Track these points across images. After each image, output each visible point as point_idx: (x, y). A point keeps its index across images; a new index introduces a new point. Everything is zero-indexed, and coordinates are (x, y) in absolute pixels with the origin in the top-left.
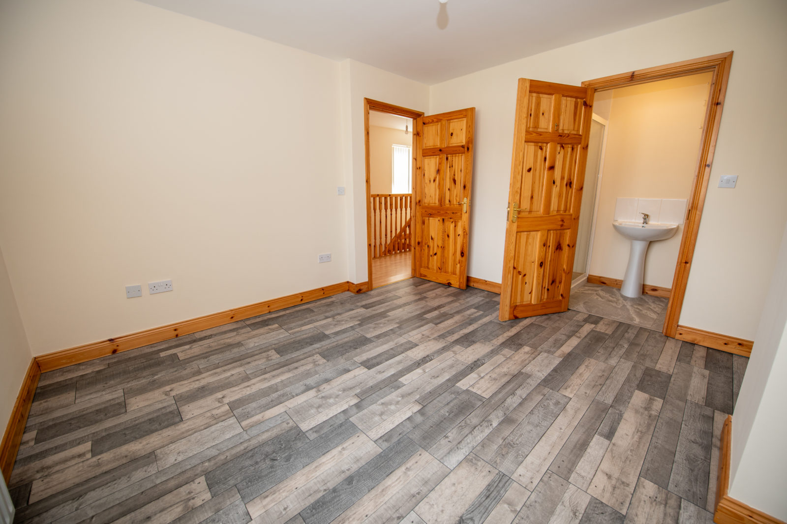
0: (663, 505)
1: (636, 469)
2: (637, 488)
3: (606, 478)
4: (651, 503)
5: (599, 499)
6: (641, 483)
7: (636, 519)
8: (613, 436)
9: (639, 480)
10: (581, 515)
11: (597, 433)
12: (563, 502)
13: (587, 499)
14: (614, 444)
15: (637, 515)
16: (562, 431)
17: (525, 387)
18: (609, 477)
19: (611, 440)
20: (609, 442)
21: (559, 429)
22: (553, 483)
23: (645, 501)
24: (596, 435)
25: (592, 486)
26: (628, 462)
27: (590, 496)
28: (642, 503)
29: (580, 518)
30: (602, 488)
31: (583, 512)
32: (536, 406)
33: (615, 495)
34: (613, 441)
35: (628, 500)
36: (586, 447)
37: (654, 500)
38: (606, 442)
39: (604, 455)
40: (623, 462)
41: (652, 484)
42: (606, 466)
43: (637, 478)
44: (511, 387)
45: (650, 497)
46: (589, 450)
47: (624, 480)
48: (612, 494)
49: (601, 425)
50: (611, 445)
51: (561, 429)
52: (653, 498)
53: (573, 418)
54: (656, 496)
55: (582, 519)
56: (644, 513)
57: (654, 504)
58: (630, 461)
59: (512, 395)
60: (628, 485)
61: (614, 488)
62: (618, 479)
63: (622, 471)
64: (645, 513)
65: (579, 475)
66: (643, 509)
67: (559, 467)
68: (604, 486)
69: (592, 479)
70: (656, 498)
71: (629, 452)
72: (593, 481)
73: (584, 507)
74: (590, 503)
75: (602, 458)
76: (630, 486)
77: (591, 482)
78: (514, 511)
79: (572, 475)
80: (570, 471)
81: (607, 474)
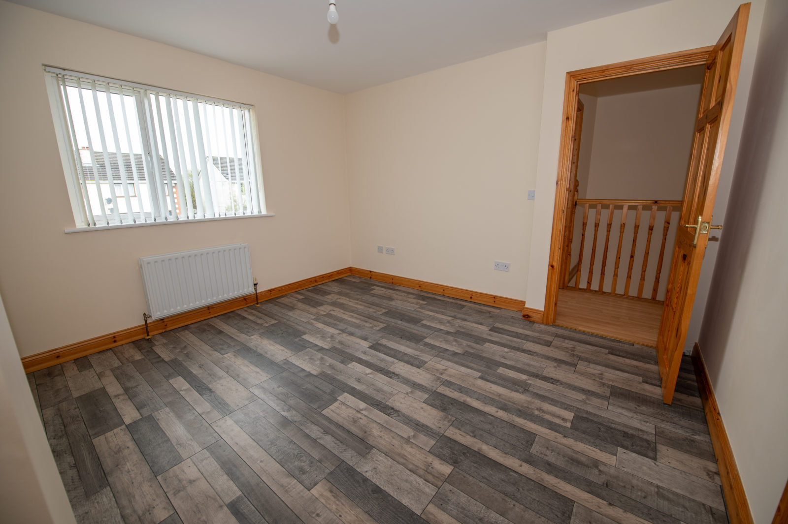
0: (141, 515)
1: (184, 512)
2: (168, 501)
3: (192, 478)
4: (149, 505)
5: (180, 464)
6: (169, 508)
7: (149, 484)
8: (232, 513)
9: (172, 508)
10: (176, 448)
11: (244, 496)
12: (191, 440)
13: (184, 456)
14: (221, 507)
15: (151, 486)
16: (259, 462)
17: (338, 445)
18: (191, 482)
19: (227, 506)
20: (227, 503)
21: (262, 459)
22: (209, 438)
23: (154, 500)
24: (240, 493)
25: (191, 464)
26: (195, 509)
27: (185, 459)
28: (155, 497)
29: (175, 447)
30: (185, 471)
31: (178, 450)
32: (302, 448)
33: (174, 478)
34: (225, 508)
35: (164, 487)
36: (230, 476)
37: (149, 509)
38: (228, 500)
39: (213, 489)
40: (197, 503)
41: (162, 520)
42: (203, 485)
43: (176, 508)
44: (340, 433)
45: (154, 507)
46: (225, 477)
47: (182, 494)
48: (177, 476)
49: (252, 507)
50: (222, 504)
51: (261, 462)
52: (152, 510)
53: (273, 479)
54: (152, 514)
55: (174, 447)
56: (148, 492)
57: (147, 507)
58: (195, 512)
59: (324, 431)
60: (175, 494)
61: (180, 481)
62: (184, 488)
63: (190, 497)
64: (147, 494)
65: (206, 459)
66: (151, 495)
67: (220, 446)
68: (186, 473)
69: (197, 467)
70: (150, 514)
71: (204, 518)
72: (195, 466)
73: (180, 452)
74: (180, 457)
75: (212, 485)
76: (173, 495)
77: (195, 464)
78: (203, 413)
79: (208, 453)
80: (212, 453)
81: (194, 481)
